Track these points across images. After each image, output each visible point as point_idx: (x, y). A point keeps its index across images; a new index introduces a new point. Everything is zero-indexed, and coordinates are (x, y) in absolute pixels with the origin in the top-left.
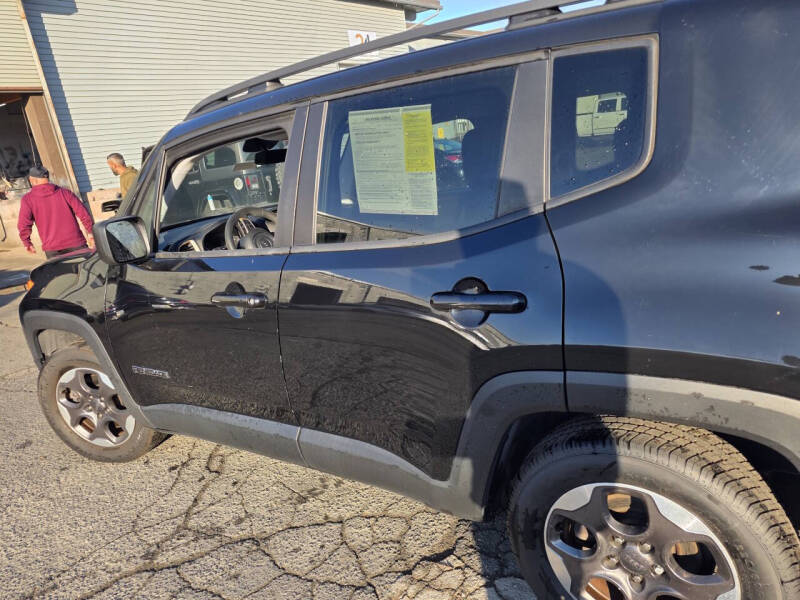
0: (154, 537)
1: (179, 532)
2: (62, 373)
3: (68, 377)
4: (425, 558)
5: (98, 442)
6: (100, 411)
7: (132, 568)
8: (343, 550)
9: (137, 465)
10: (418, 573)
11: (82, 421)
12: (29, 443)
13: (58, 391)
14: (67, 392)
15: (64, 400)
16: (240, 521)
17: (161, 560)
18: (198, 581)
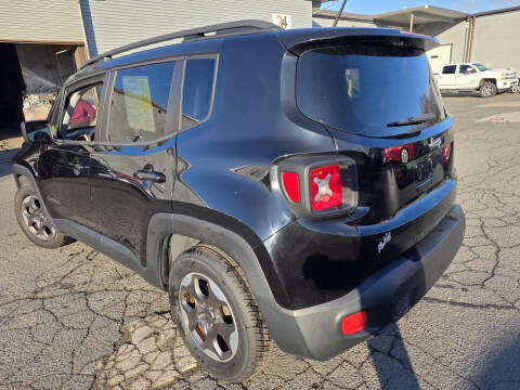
0: (41, 284)
1: (55, 284)
2: (25, 197)
3: (27, 200)
4: (157, 313)
5: (39, 236)
6: (41, 220)
7: (25, 296)
8: (123, 303)
9: (56, 251)
10: (147, 319)
11: (34, 224)
12: (15, 234)
13: (23, 207)
14: (28, 209)
15: (26, 212)
16: (85, 283)
17: (39, 295)
18: (49, 306)
